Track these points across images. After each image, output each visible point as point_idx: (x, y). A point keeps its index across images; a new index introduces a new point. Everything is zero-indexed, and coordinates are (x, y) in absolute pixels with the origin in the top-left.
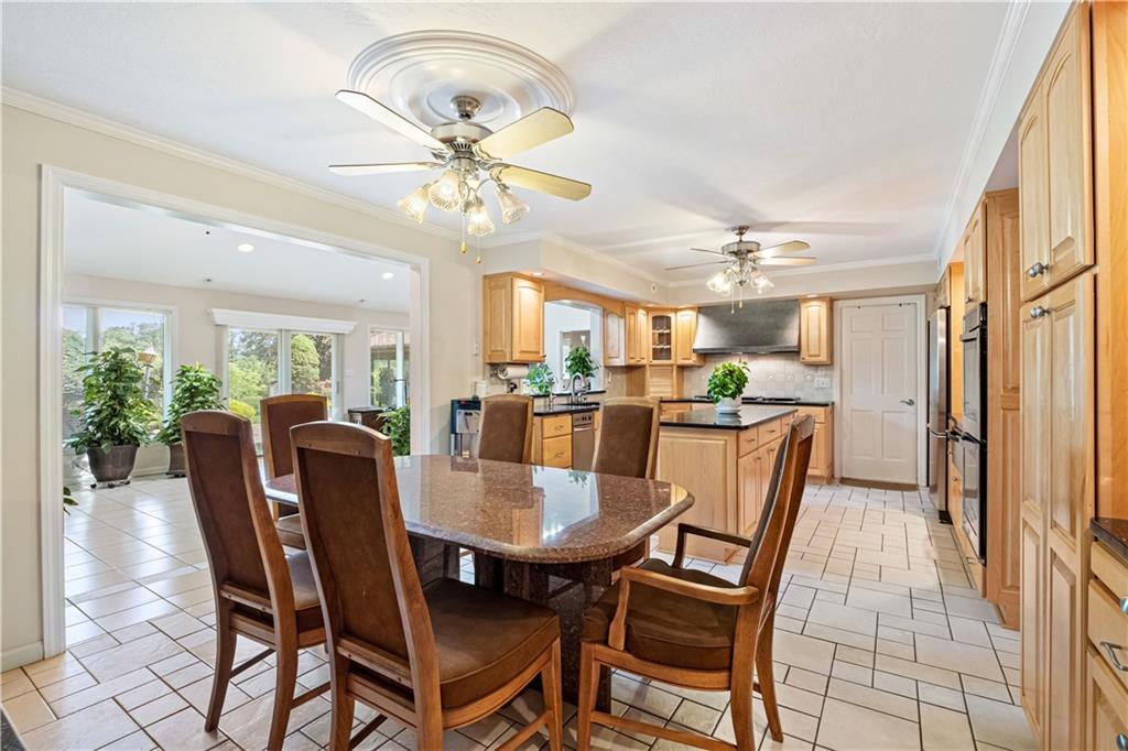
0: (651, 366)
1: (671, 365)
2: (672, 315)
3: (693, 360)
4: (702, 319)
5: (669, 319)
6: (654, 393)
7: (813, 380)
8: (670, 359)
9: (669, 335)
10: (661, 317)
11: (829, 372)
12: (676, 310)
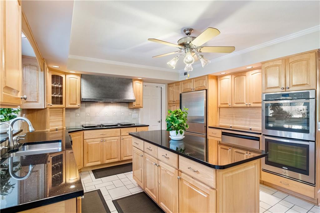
0: (50, 108)
1: (62, 108)
2: (63, 76)
3: (78, 104)
4: (83, 82)
5: (61, 78)
6: (52, 127)
7: (132, 115)
8: (62, 104)
9: (61, 88)
10: (57, 76)
11: (138, 111)
12: (66, 74)
